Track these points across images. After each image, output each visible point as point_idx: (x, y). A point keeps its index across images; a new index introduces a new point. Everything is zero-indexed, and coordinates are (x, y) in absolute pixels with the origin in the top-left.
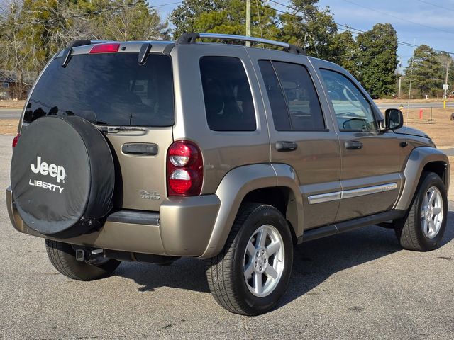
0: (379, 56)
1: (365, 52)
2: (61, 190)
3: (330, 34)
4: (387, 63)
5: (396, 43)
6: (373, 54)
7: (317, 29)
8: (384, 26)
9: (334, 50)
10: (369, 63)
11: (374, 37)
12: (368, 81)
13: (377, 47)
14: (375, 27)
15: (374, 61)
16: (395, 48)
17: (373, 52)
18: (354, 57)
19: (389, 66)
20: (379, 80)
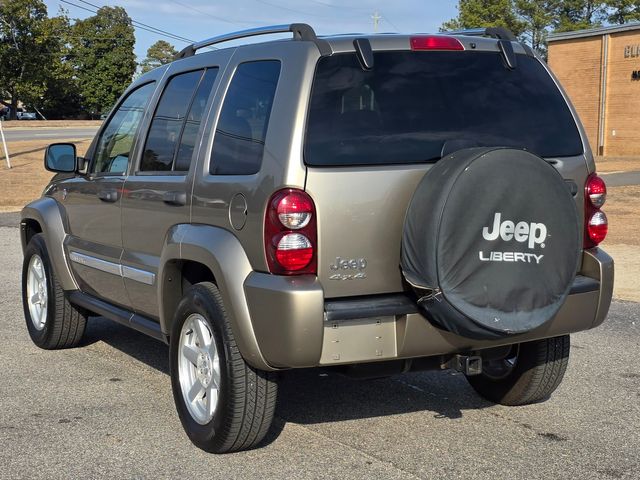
0: (109, 55)
1: (87, 49)
2: (538, 259)
3: (36, 19)
4: (121, 66)
5: (133, 37)
6: (99, 53)
7: (15, 10)
8: (114, 11)
9: (43, 45)
10: (94, 65)
11: (100, 26)
12: (93, 93)
13: (105, 41)
14: (100, 13)
15: (102, 63)
16: (132, 43)
17: (100, 50)
18: (71, 56)
19: (124, 70)
20: (110, 91)
